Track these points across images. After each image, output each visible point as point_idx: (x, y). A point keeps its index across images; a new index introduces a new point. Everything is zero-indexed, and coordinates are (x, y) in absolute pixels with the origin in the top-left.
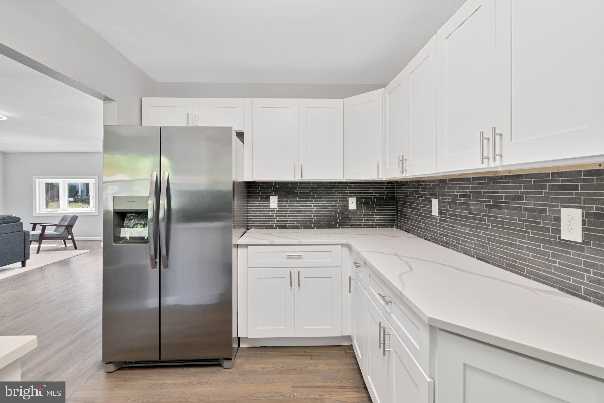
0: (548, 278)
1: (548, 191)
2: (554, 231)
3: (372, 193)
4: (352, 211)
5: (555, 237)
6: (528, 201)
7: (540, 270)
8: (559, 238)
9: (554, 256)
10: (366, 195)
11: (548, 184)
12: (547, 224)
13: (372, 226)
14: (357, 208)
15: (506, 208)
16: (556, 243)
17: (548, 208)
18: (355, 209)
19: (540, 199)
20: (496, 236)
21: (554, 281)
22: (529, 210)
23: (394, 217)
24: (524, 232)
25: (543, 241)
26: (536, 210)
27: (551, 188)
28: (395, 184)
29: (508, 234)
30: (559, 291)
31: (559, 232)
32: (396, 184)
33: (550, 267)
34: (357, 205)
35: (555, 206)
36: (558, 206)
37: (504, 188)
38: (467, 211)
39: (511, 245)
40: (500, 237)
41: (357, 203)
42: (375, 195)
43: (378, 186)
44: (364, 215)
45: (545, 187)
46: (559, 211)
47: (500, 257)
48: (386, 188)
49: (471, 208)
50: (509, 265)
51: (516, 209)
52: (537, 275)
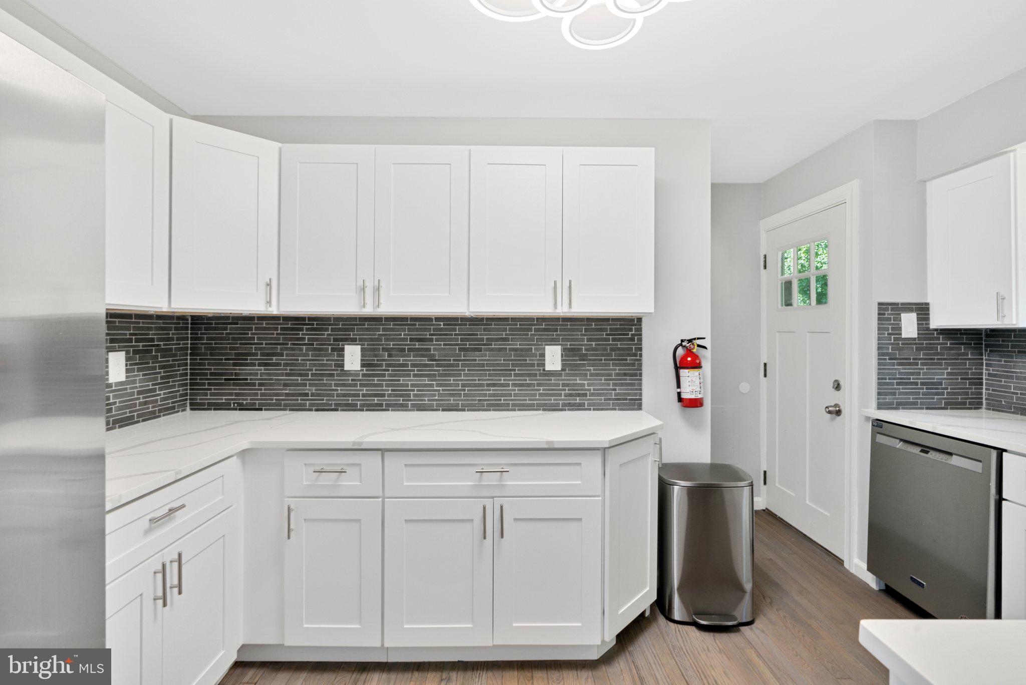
0: (533, 405)
1: (533, 333)
2: (538, 365)
3: (152, 340)
4: (116, 386)
5: (540, 370)
6: (514, 341)
7: (526, 400)
8: (544, 370)
9: (539, 385)
10: (143, 346)
11: (533, 327)
12: (532, 360)
13: (153, 416)
14: (127, 377)
15: (486, 350)
16: (541, 375)
17: (533, 347)
18: (123, 379)
19: (526, 340)
20: (475, 380)
21: (538, 405)
22: (515, 350)
23: (187, 390)
24: (510, 370)
25: (529, 375)
26: (522, 350)
27: (536, 330)
28: (190, 321)
29: (490, 375)
30: (543, 412)
31: (544, 365)
32: (192, 320)
33: (535, 395)
34: (128, 371)
35: (539, 345)
36: (542, 345)
37: (485, 330)
38: (425, 357)
39: (494, 385)
40: (479, 380)
41: (126, 365)
42: (158, 345)
43: (164, 323)
44: (139, 393)
45: (531, 330)
46: (544, 348)
47: (480, 400)
48: (176, 329)
49: (433, 354)
50: (492, 405)
51: (500, 350)
52: (523, 405)
